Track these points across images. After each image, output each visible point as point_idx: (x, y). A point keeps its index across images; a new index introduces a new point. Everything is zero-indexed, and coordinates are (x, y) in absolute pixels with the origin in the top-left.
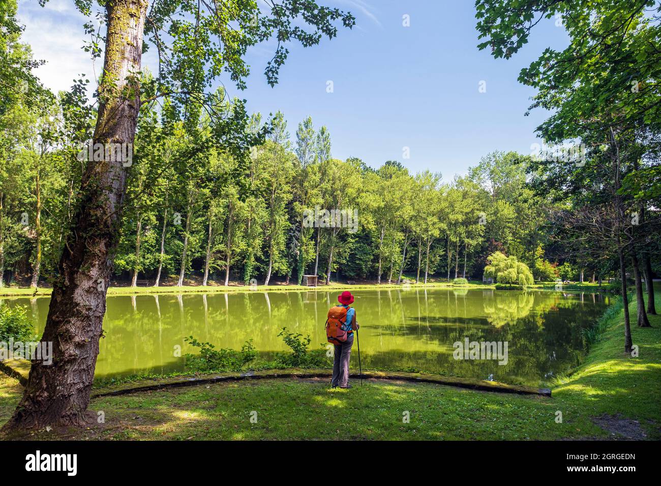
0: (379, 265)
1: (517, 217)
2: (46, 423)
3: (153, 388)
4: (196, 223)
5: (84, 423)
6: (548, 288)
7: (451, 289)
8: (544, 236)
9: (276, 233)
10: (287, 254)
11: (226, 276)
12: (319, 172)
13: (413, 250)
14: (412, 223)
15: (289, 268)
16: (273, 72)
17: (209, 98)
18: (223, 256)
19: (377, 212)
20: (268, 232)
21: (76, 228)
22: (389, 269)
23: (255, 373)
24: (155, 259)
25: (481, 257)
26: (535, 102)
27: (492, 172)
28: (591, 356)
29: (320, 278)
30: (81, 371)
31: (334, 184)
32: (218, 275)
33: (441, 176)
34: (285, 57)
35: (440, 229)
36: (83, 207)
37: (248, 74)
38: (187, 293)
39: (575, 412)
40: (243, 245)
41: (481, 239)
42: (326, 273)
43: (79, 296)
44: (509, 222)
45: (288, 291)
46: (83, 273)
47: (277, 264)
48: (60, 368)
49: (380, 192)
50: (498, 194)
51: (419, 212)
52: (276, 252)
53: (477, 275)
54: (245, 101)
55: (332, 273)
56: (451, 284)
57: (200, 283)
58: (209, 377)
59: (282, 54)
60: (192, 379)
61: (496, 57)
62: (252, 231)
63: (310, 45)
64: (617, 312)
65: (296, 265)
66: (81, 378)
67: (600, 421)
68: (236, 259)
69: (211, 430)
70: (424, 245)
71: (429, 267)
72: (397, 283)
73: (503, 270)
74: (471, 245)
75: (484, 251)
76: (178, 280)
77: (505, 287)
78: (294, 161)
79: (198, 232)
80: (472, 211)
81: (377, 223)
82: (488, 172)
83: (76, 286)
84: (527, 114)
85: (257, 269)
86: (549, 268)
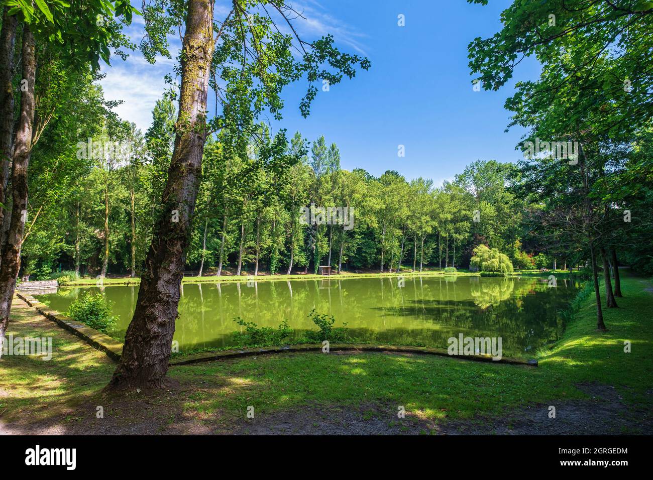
0: (382, 257)
1: (497, 216)
2: (136, 386)
3: (212, 359)
4: (231, 224)
5: (165, 386)
6: (526, 275)
7: (442, 276)
8: (521, 231)
9: (297, 231)
10: (305, 249)
11: (255, 267)
12: (331, 181)
13: (410, 244)
14: (409, 222)
15: (307, 260)
16: (306, 106)
17: (256, 128)
18: (253, 251)
19: (379, 213)
20: (290, 231)
21: (159, 233)
22: (390, 260)
23: (292, 347)
24: (199, 254)
25: (467, 249)
26: (513, 121)
27: (475, 178)
28: (568, 332)
29: (333, 268)
30: (162, 345)
31: (343, 190)
32: (249, 267)
33: (432, 182)
34: (315, 94)
35: (432, 226)
36: (165, 217)
37: (282, 107)
38: (224, 282)
39: (559, 379)
40: (269, 242)
41: (467, 235)
42: (338, 264)
43: (161, 286)
44: (490, 220)
45: (306, 279)
46: (164, 268)
47: (297, 257)
48: (147, 343)
49: (382, 196)
50: (481, 196)
51: (414, 212)
52: (297, 247)
53: (464, 264)
54: (285, 130)
55: (343, 264)
56: (442, 272)
57: (235, 273)
58: (255, 350)
59: (312, 91)
60: (242, 352)
61: (486, 90)
62: (276, 230)
63: (334, 83)
64: (588, 295)
65: (313, 258)
66: (162, 351)
67: (582, 387)
68: (264, 253)
69: (264, 392)
70: (419, 239)
71: (424, 258)
72: (397, 272)
73: (487, 260)
74: (459, 239)
75: (470, 244)
76: (217, 271)
77: (489, 274)
78: (311, 173)
79: (233, 231)
80: (459, 211)
81: (379, 222)
82: (472, 178)
83: (159, 278)
84: (507, 131)
85: (281, 261)
86: (527, 258)
